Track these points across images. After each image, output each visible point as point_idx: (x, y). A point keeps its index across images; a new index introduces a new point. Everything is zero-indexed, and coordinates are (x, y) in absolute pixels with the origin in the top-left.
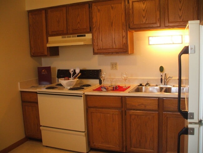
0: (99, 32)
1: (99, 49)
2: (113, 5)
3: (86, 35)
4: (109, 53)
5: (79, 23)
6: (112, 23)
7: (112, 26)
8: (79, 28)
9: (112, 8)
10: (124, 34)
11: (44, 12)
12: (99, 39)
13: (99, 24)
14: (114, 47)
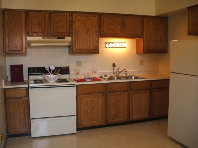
0: (77, 37)
1: (77, 50)
2: (89, 17)
3: (66, 38)
4: (84, 53)
5: (60, 27)
6: (88, 30)
7: (88, 33)
8: (59, 32)
9: (89, 19)
10: (97, 39)
11: (23, 13)
12: (77, 42)
13: (77, 30)
14: (89, 49)
